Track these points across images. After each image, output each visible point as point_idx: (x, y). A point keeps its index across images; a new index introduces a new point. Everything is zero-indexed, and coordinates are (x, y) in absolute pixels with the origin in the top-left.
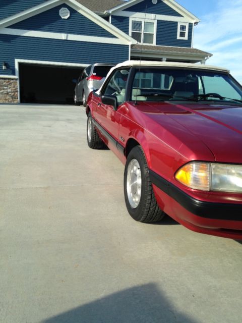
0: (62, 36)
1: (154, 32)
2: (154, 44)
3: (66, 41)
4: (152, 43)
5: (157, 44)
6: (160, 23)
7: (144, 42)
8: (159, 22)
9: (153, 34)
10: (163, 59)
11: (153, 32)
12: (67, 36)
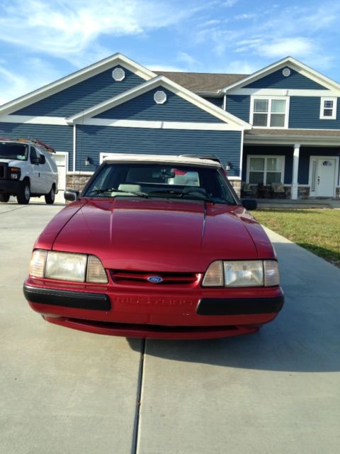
0: (156, 125)
1: (286, 112)
2: (286, 127)
3: (161, 129)
4: (283, 126)
5: (289, 127)
6: (294, 100)
7: (271, 126)
8: (292, 99)
9: (284, 115)
10: (296, 146)
11: (284, 111)
12: (162, 125)
